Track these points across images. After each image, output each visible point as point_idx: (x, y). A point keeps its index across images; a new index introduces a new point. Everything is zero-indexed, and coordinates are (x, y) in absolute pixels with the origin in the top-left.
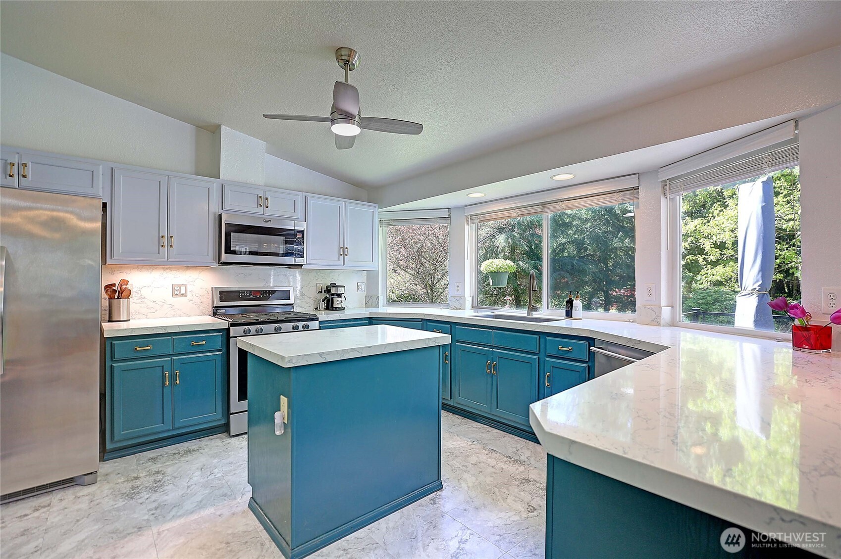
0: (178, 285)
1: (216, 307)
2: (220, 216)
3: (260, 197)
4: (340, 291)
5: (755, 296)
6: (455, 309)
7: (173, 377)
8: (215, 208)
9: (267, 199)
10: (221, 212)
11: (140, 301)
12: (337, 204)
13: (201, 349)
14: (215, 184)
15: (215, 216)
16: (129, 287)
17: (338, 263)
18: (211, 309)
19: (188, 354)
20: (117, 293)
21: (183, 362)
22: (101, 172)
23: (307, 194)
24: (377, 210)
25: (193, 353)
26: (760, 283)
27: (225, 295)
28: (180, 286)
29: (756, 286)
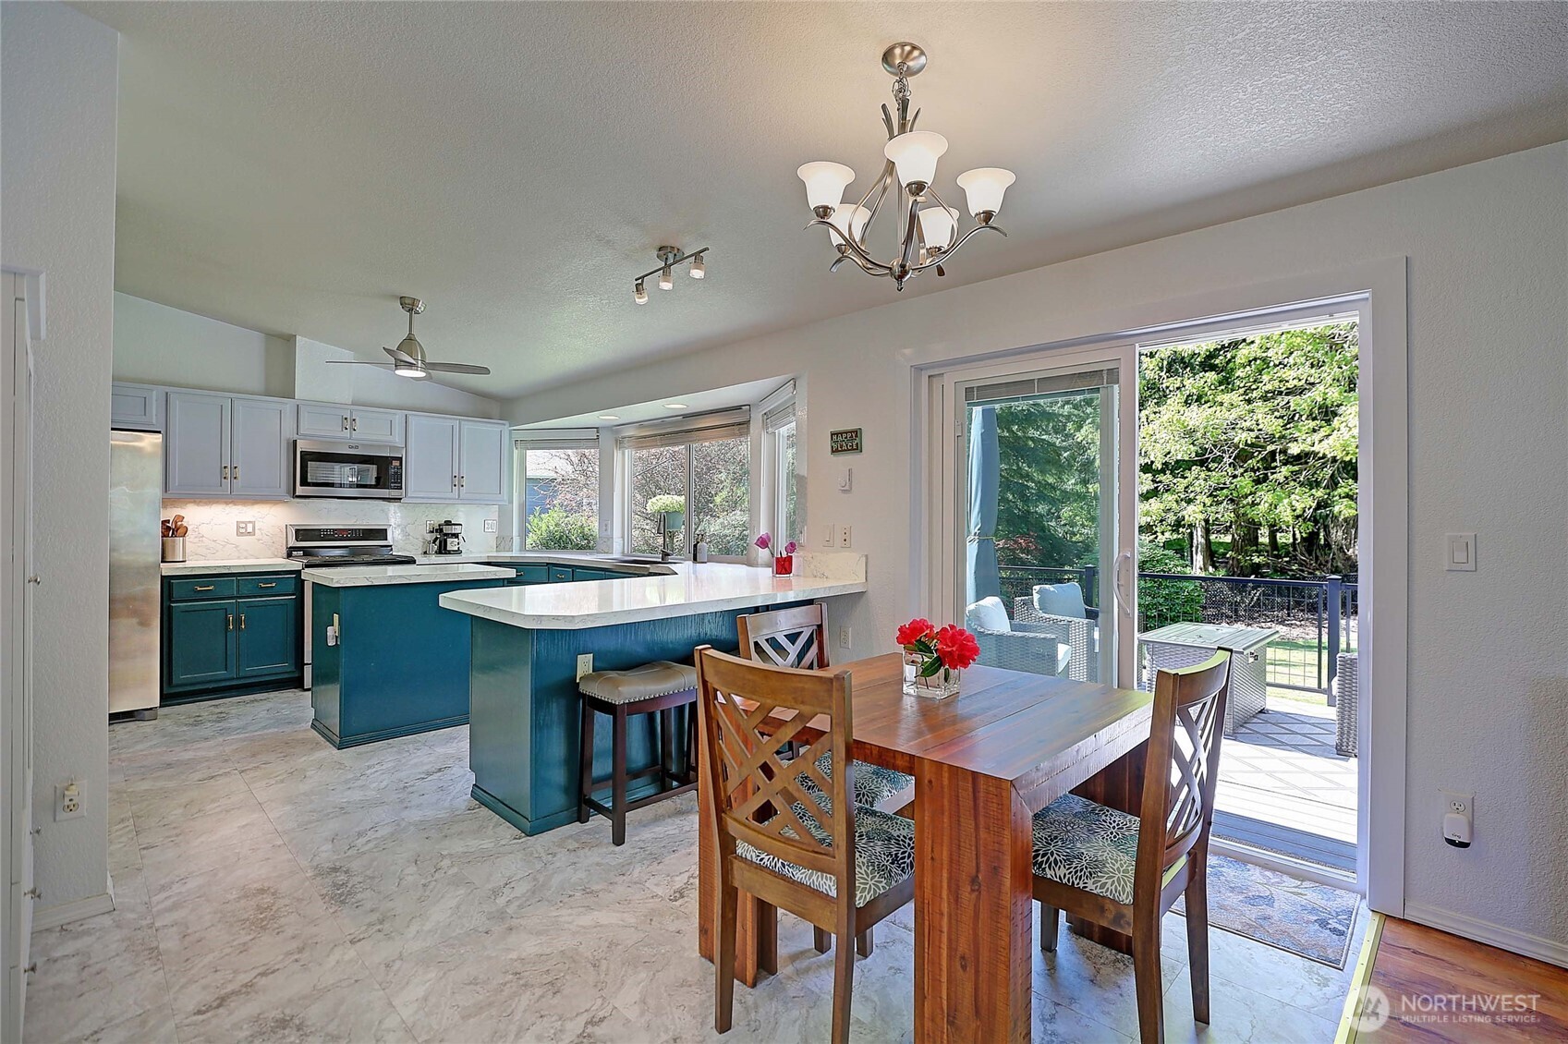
0: (243, 522)
1: (291, 548)
2: (295, 442)
3: (346, 419)
4: (456, 530)
7: (238, 621)
8: (289, 433)
9: (354, 420)
10: (295, 437)
11: (197, 539)
12: (449, 423)
13: (268, 592)
14: (288, 405)
15: (288, 443)
16: (185, 523)
17: (450, 495)
18: (285, 551)
19: (255, 597)
20: (171, 530)
21: (249, 606)
22: (154, 398)
23: (406, 412)
24: (506, 428)
25: (261, 597)
27: (302, 534)
28: (246, 523)
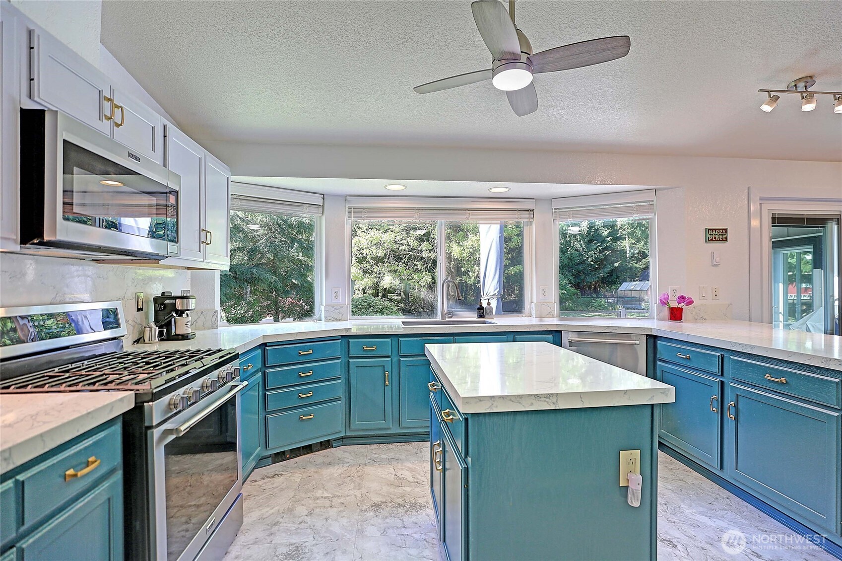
3: (106, 99)
5: (495, 299)
6: (333, 321)
9: (117, 108)
12: (198, 153)
17: (198, 256)
23: (164, 120)
24: (230, 177)
26: (498, 290)
29: (496, 292)
